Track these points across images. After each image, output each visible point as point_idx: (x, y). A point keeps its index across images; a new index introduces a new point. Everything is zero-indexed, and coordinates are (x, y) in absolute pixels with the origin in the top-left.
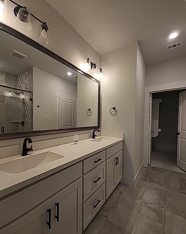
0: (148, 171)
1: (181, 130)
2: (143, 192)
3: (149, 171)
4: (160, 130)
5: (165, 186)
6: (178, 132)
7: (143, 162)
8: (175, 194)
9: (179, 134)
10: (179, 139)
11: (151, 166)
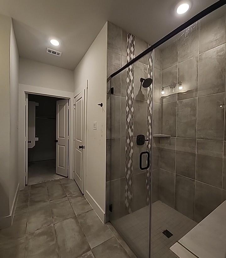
0: (26, 193)
1: (59, 137)
2: (26, 223)
3: (28, 193)
4: (37, 139)
5: (50, 200)
6: (57, 140)
7: (19, 184)
8: (59, 202)
9: (57, 141)
10: (58, 147)
11: (29, 186)
